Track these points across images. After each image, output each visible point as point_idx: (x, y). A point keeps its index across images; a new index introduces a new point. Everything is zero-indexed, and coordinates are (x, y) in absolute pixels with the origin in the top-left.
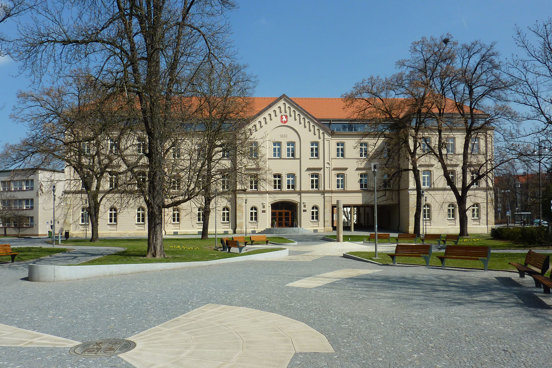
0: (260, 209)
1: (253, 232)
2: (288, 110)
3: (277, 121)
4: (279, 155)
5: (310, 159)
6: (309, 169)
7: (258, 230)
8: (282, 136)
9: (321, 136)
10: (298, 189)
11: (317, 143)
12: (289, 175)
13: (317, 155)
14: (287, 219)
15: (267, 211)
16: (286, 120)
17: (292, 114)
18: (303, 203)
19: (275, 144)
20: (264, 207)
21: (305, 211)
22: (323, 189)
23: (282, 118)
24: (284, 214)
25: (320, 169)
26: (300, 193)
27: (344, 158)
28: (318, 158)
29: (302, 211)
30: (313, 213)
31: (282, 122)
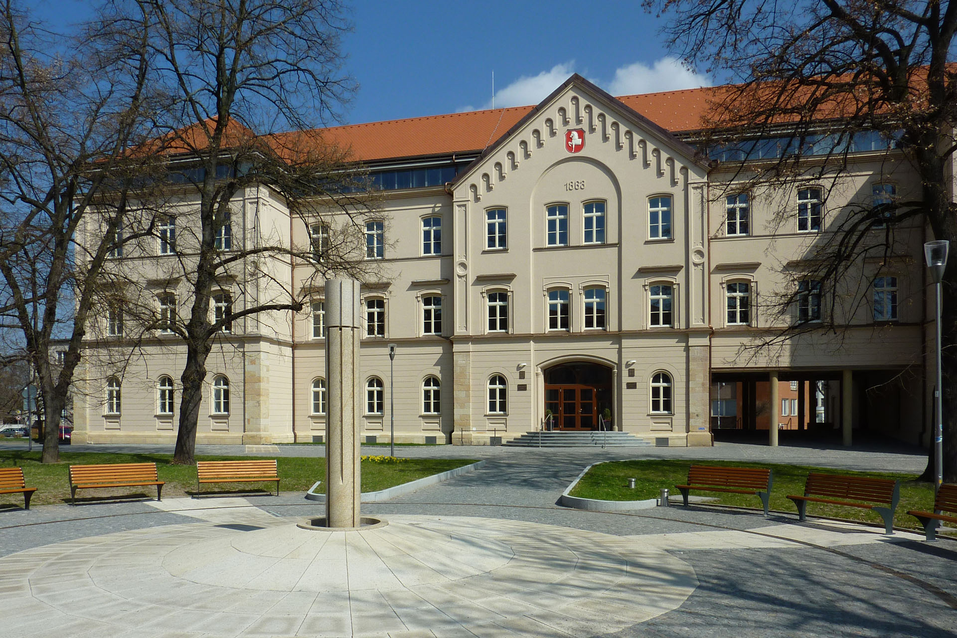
0: (513, 382)
1: (495, 441)
2: (583, 114)
3: (556, 147)
4: (564, 238)
5: (647, 243)
6: (643, 272)
7: (507, 436)
8: (569, 187)
9: (679, 176)
10: (612, 327)
11: (666, 199)
12: (589, 291)
13: (667, 231)
14: (587, 408)
15: (532, 387)
16: (579, 142)
17: (597, 122)
18: (627, 365)
19: (552, 210)
20: (522, 376)
21: (631, 386)
22: (683, 326)
23: (569, 139)
24: (578, 395)
25: (674, 270)
26: (618, 337)
27: (749, 236)
28: (671, 241)
29: (624, 386)
30: (656, 391)
31: (569, 148)
